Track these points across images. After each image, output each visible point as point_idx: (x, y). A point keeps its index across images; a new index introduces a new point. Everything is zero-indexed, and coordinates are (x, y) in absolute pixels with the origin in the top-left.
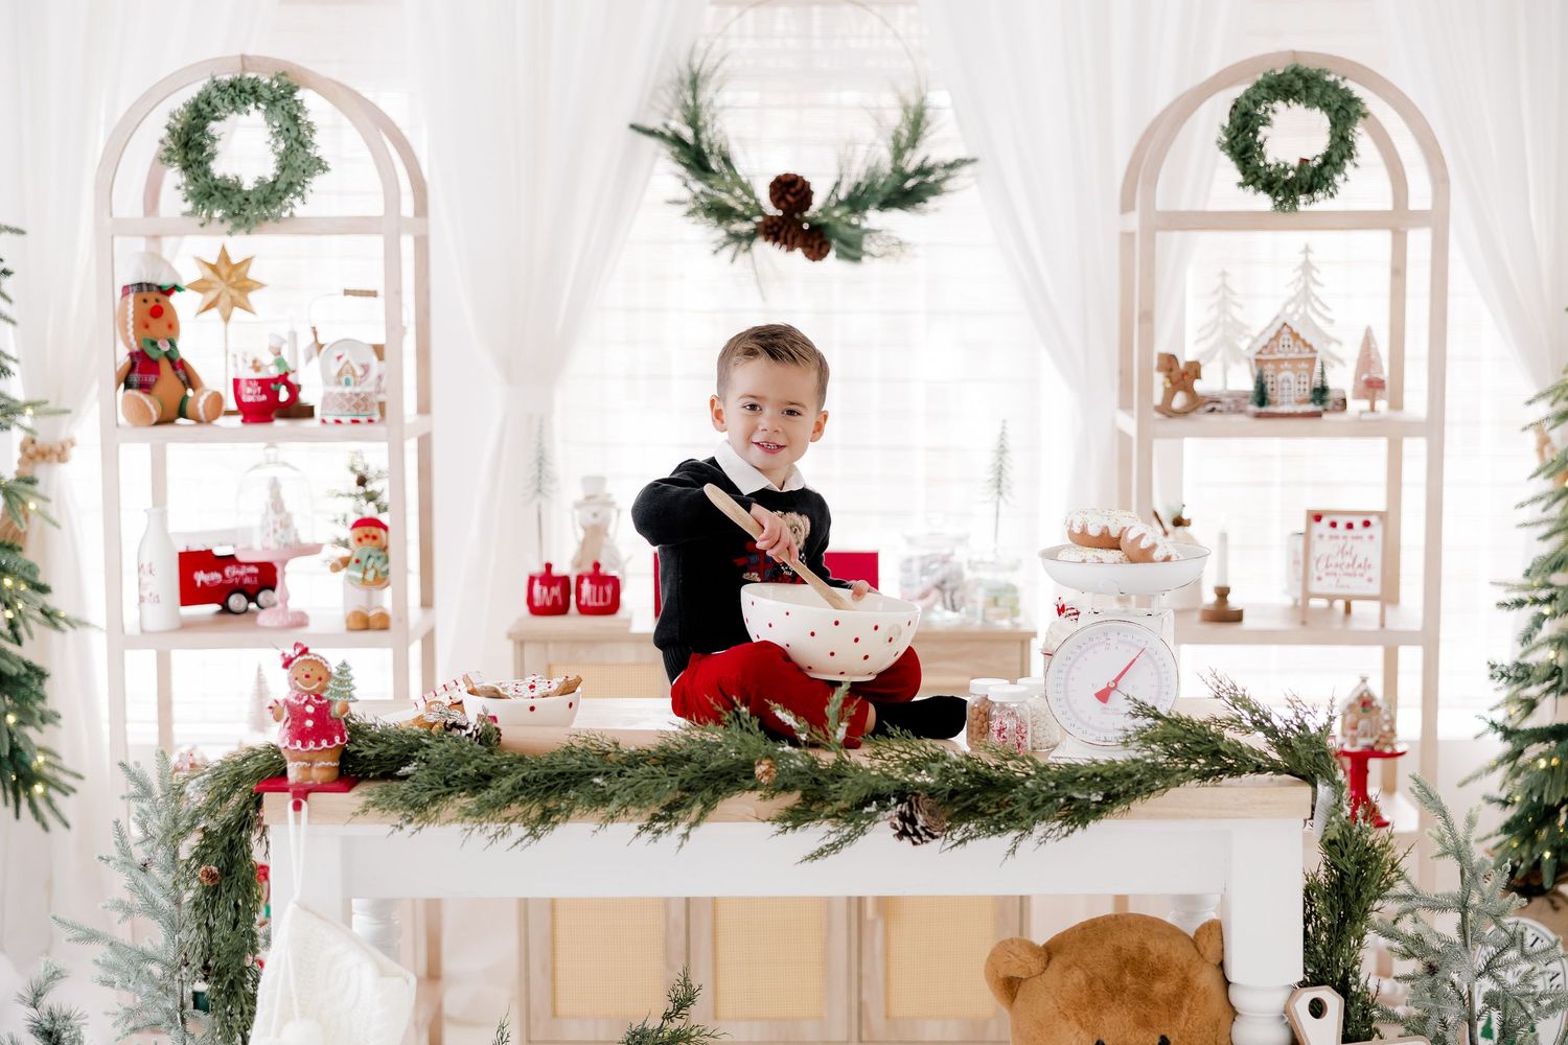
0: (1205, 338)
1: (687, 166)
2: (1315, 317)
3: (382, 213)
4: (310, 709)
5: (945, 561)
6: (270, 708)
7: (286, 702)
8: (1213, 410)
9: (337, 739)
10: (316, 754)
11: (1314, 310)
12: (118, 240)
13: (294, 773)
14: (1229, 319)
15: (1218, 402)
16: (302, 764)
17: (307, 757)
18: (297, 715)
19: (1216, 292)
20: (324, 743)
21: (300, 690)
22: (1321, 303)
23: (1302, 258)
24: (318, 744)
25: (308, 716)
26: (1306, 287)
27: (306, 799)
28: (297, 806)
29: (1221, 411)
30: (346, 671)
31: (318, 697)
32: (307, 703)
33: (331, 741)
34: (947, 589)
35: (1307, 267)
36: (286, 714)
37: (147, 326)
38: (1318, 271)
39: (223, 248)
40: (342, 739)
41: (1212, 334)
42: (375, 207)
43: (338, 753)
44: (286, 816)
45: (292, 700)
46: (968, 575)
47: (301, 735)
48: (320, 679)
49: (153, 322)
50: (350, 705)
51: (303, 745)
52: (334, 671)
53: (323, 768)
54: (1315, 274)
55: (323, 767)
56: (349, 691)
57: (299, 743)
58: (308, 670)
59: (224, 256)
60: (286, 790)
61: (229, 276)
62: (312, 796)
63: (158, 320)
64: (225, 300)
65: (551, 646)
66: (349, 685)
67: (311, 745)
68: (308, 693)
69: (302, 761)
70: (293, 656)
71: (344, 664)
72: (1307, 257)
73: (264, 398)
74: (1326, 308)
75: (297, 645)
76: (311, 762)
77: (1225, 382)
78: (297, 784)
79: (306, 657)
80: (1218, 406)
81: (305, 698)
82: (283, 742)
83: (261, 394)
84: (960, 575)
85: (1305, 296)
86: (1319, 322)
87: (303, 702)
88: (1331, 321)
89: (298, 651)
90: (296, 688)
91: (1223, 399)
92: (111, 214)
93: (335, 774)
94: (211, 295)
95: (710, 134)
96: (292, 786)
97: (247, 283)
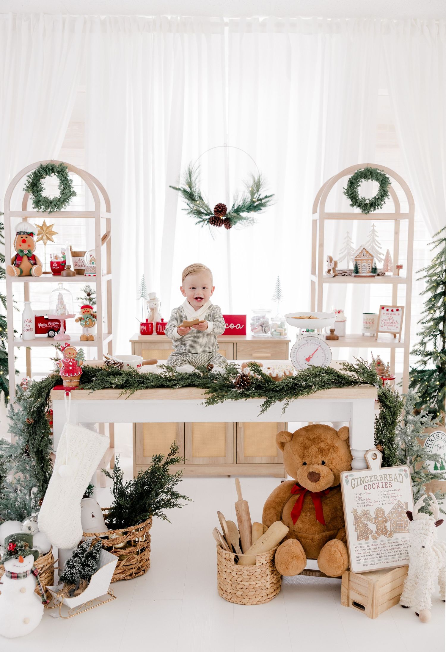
0: (342, 253)
1: (188, 199)
2: (376, 247)
3: (94, 210)
4: (71, 364)
5: (264, 317)
6: (58, 363)
7: (63, 361)
8: (344, 275)
9: (79, 373)
10: (73, 378)
11: (376, 244)
12: (11, 218)
13: (65, 383)
14: (349, 247)
15: (346, 273)
16: (67, 381)
17: (70, 378)
18: (67, 365)
19: (345, 238)
20: (75, 374)
21: (67, 357)
22: (378, 242)
23: (372, 228)
24: (73, 375)
25: (70, 366)
26: (373, 237)
27: (70, 391)
28: (67, 394)
29: (347, 275)
30: (82, 351)
31: (73, 360)
32: (69, 361)
33: (77, 373)
34: (264, 326)
35: (374, 231)
36: (63, 365)
37: (20, 246)
38: (377, 232)
39: (44, 221)
40: (81, 373)
41: (345, 251)
42: (92, 208)
43: (79, 377)
44: (64, 396)
45: (65, 361)
46: (270, 323)
47: (67, 371)
48: (74, 354)
49: (22, 244)
50: (83, 362)
51: (68, 375)
52: (78, 351)
54: (376, 233)
55: (75, 382)
56: (83, 358)
57: (67, 374)
58: (70, 351)
59: (44, 224)
60: (63, 389)
61: (46, 230)
62: (72, 391)
63: (25, 243)
64: (45, 237)
65: (143, 344)
66: (83, 356)
67: (71, 375)
68: (70, 358)
69: (68, 380)
70: (65, 347)
71: (81, 349)
72: (373, 228)
73: (58, 267)
74: (380, 244)
75: (66, 344)
76: (71, 380)
77: (348, 266)
78: (67, 387)
79: (69, 347)
80: (346, 274)
81: (69, 360)
82: (62, 374)
83: (57, 266)
84: (268, 323)
85: (374, 240)
86: (377, 248)
87: (68, 361)
88: (381, 248)
89: (66, 345)
90: (66, 357)
91: (347, 272)
92: (9, 210)
93: (79, 384)
94: (40, 236)
95: (194, 189)
96: (65, 388)
97: (52, 233)
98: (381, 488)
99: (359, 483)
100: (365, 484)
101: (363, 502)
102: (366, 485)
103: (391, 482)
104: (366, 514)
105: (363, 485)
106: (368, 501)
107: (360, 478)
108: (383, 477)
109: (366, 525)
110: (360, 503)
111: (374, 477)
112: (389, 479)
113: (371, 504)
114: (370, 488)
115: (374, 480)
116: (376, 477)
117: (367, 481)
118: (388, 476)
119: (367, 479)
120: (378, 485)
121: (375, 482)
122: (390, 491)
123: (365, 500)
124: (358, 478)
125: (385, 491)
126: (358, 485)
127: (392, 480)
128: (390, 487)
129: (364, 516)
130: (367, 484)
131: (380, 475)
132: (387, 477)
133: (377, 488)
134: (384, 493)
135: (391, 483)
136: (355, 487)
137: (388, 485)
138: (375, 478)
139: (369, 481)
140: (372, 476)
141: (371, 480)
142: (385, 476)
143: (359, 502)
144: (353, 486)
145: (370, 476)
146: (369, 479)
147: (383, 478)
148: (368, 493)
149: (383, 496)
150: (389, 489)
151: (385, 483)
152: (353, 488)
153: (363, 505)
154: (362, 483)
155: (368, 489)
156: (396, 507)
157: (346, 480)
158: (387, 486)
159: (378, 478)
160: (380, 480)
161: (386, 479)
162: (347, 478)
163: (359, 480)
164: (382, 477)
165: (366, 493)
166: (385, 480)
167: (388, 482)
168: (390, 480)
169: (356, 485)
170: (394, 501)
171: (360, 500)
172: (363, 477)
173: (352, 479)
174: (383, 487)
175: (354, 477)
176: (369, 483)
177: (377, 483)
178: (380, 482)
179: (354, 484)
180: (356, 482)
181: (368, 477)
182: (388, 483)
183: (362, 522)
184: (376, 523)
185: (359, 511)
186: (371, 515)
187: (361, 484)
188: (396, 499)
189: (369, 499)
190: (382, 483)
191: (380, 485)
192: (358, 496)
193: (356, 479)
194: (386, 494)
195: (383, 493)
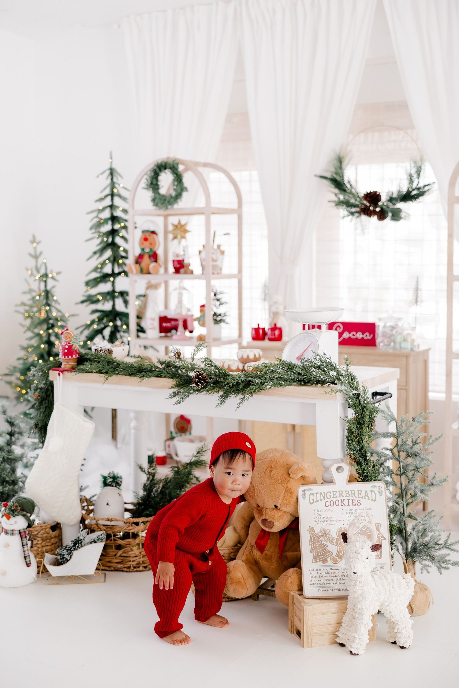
4: (67, 347)
10: (69, 360)
13: (62, 366)
16: (65, 363)
17: (66, 361)
18: (63, 349)
20: (70, 357)
21: (65, 341)
24: (68, 357)
25: (66, 349)
28: (59, 374)
31: (69, 343)
33: (72, 356)
36: (61, 348)
37: (143, 244)
40: (76, 356)
43: (76, 360)
45: (63, 344)
47: (64, 354)
48: (70, 338)
49: (145, 242)
51: (65, 357)
53: (70, 364)
57: (63, 356)
58: (66, 335)
63: (147, 242)
67: (66, 357)
68: (67, 342)
76: (68, 363)
81: (65, 344)
82: (62, 357)
98: (346, 505)
99: (319, 499)
100: (326, 500)
101: (322, 520)
102: (328, 502)
103: (359, 499)
104: (325, 534)
105: (324, 501)
106: (329, 519)
107: (321, 493)
108: (350, 493)
109: (324, 547)
110: (319, 521)
111: (338, 492)
112: (357, 496)
113: (333, 523)
114: (332, 505)
115: (338, 496)
116: (341, 493)
117: (329, 497)
118: (357, 493)
119: (329, 494)
120: (342, 503)
121: (339, 499)
122: (358, 509)
123: (325, 518)
124: (318, 493)
125: (352, 510)
126: (317, 501)
127: (362, 498)
128: (358, 505)
129: (323, 535)
130: (329, 500)
131: (346, 491)
132: (355, 493)
133: (342, 505)
134: (350, 511)
135: (360, 501)
136: (313, 502)
137: (356, 503)
138: (339, 494)
139: (332, 497)
140: (336, 492)
141: (335, 496)
142: (353, 492)
143: (317, 519)
144: (312, 501)
145: (333, 492)
146: (332, 494)
147: (349, 495)
148: (329, 510)
149: (348, 515)
150: (357, 507)
151: (352, 500)
152: (311, 504)
153: (323, 523)
154: (322, 498)
155: (329, 505)
156: (364, 528)
157: (302, 494)
158: (354, 504)
159: (344, 494)
160: (346, 496)
161: (353, 495)
162: (304, 492)
163: (319, 495)
164: (348, 493)
165: (327, 510)
166: (352, 497)
167: (357, 499)
168: (359, 497)
169: (315, 500)
170: (363, 521)
171: (318, 518)
172: (324, 493)
173: (311, 494)
174: (349, 505)
175: (313, 492)
176: (331, 499)
177: (341, 500)
178: (346, 498)
179: (313, 500)
180: (315, 497)
181: (330, 492)
182: (356, 501)
183: (319, 542)
184: (337, 544)
185: (317, 530)
186: (331, 536)
187: (321, 500)
188: (365, 519)
189: (330, 518)
190: (348, 500)
191: (346, 502)
192: (316, 513)
193: (315, 494)
194: (352, 513)
195: (348, 512)
